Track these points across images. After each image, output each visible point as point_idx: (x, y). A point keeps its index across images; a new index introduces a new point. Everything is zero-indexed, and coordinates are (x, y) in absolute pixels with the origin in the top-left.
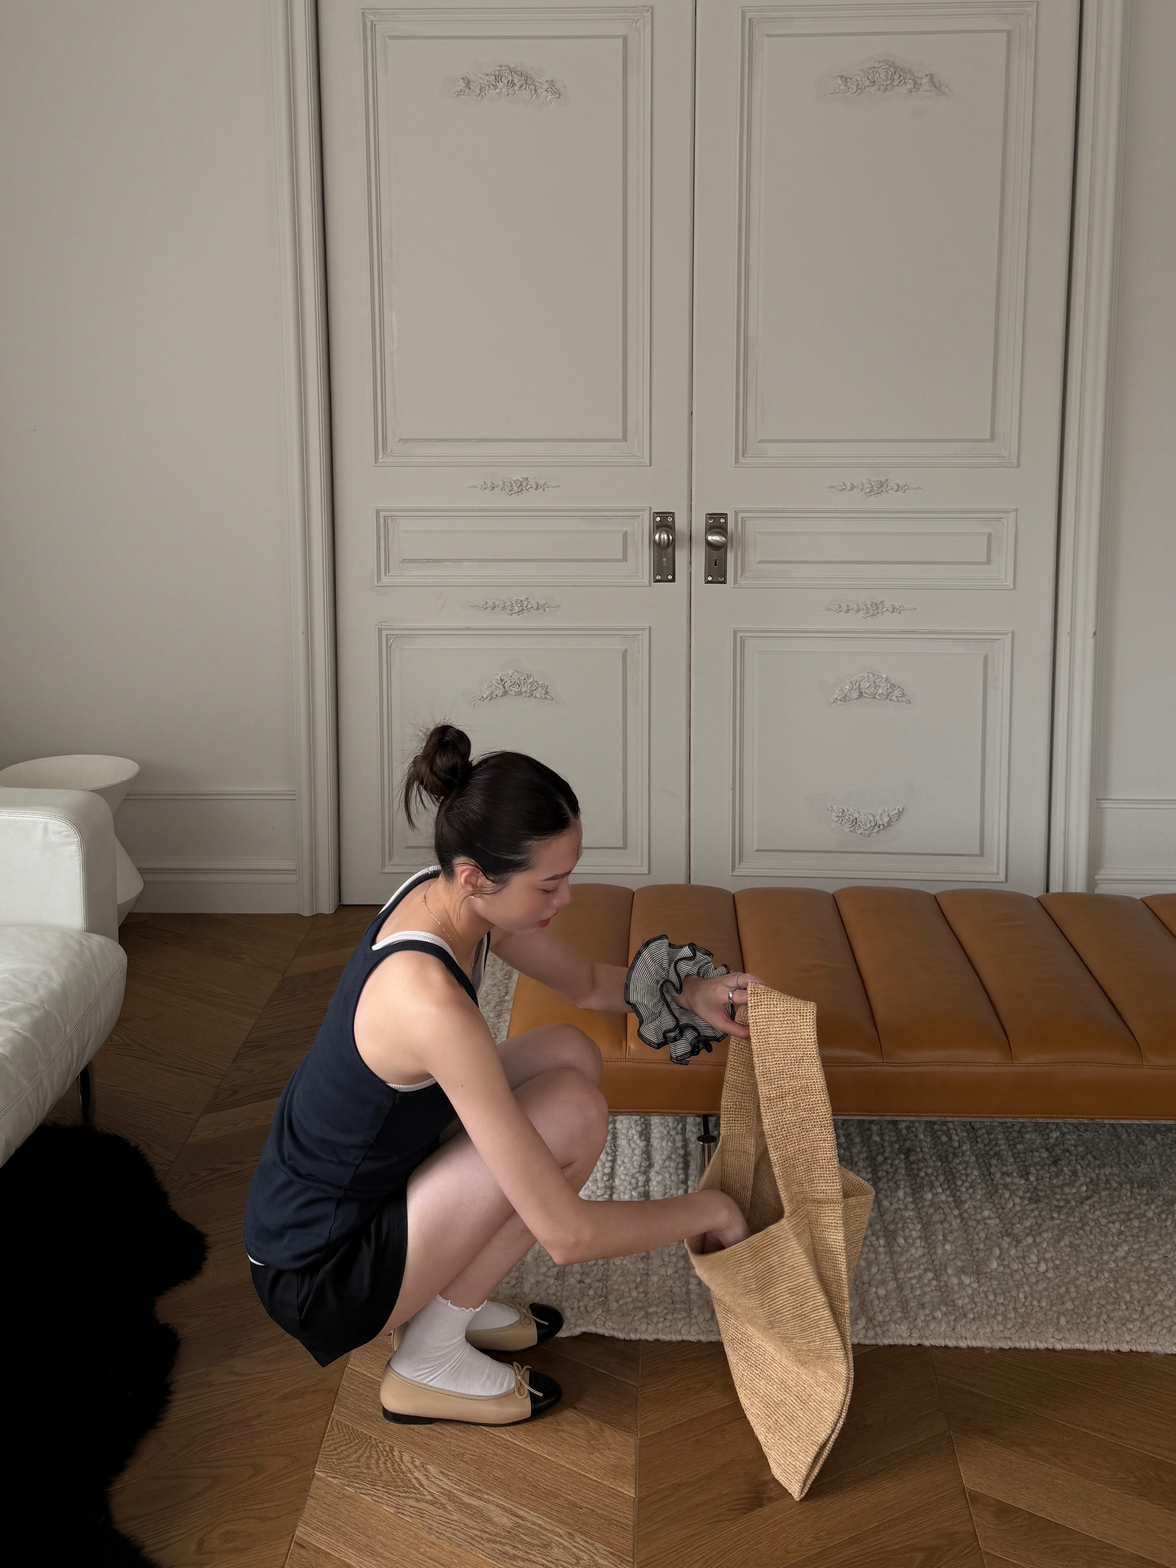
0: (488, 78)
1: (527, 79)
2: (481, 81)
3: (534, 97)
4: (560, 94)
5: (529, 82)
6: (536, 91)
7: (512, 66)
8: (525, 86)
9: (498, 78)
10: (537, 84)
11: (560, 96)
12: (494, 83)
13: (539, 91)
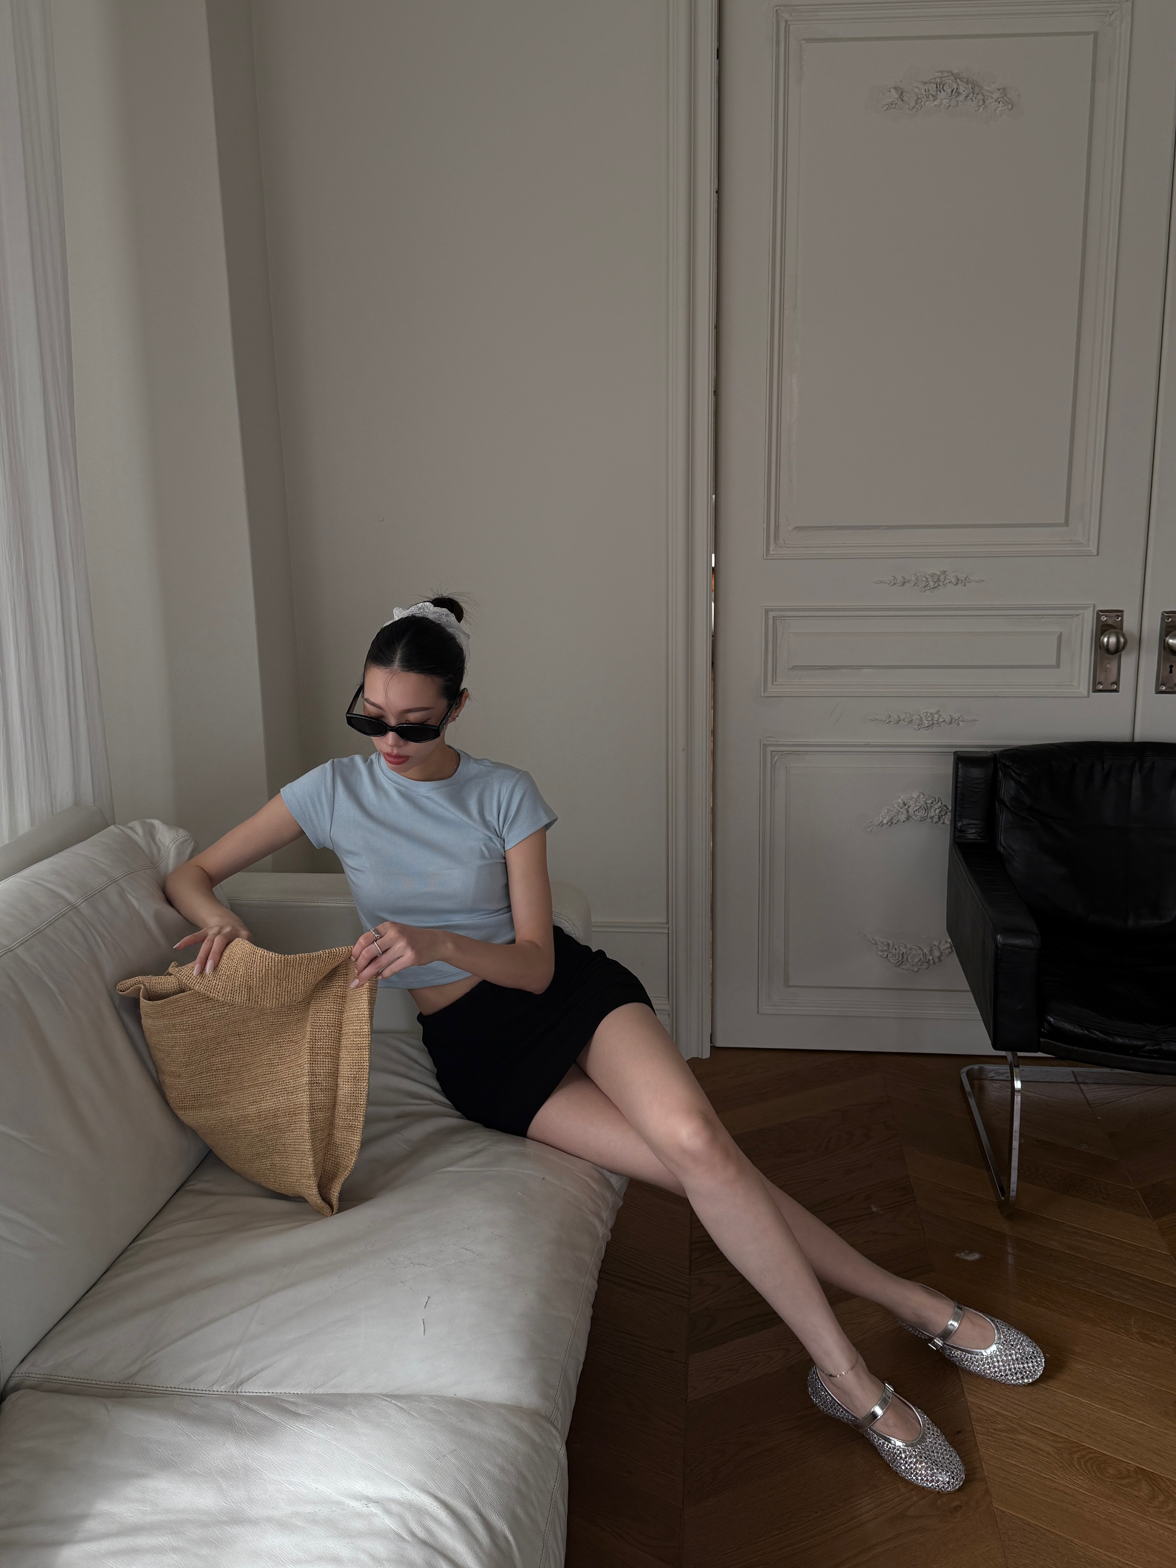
0: (926, 87)
1: (974, 86)
2: (916, 90)
3: (981, 109)
4: (1012, 104)
5: (977, 90)
6: (984, 102)
7: (955, 71)
8: (971, 95)
9: (940, 87)
10: (985, 93)
11: (1012, 108)
12: (934, 93)
13: (987, 102)
